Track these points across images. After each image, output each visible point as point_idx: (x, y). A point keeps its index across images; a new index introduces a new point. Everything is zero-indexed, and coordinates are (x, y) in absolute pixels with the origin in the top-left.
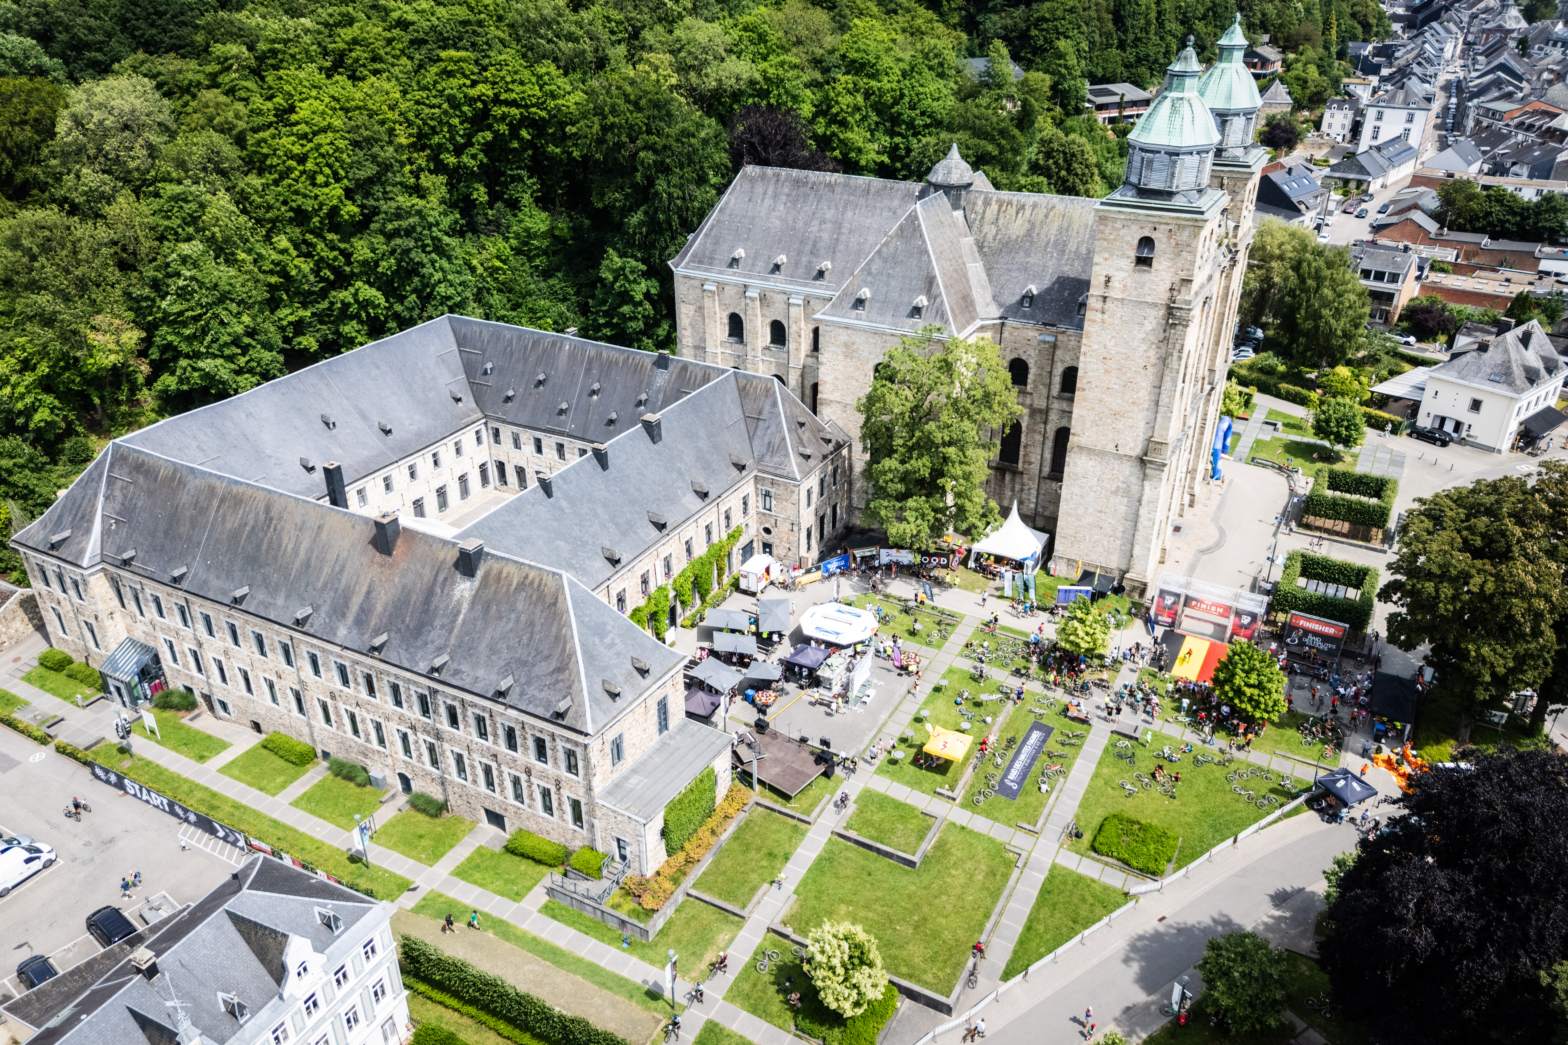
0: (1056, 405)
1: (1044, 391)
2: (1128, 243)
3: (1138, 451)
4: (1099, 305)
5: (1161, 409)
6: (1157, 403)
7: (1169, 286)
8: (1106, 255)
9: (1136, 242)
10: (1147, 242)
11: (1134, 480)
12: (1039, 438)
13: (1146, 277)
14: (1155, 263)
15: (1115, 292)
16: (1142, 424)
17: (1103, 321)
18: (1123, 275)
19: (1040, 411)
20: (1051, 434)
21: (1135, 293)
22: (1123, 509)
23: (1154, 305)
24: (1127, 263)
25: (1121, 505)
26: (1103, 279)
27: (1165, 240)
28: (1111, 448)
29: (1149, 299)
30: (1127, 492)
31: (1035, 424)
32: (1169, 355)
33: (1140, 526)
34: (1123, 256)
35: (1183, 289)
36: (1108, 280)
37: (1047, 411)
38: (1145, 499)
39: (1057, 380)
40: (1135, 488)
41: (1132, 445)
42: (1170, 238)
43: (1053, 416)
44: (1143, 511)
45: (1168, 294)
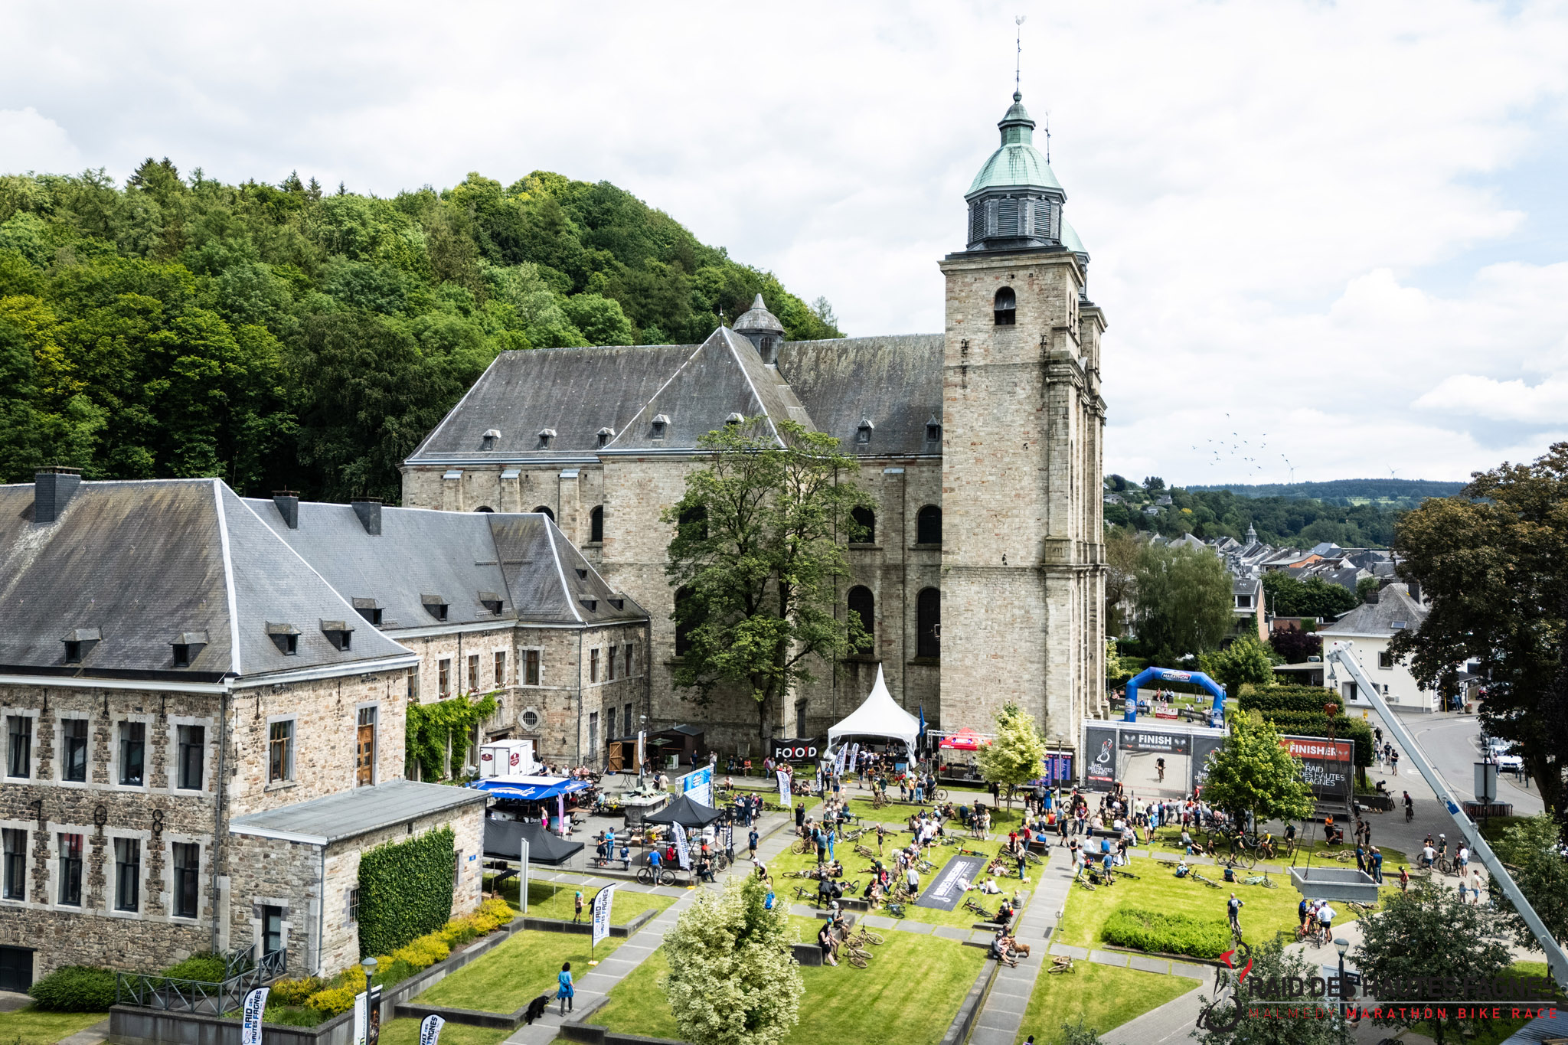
0: (914, 560)
1: (898, 539)
2: (983, 298)
3: (1031, 561)
4: (957, 379)
5: (1054, 496)
6: (1047, 491)
7: (1039, 340)
8: (960, 317)
9: (992, 295)
10: (1005, 294)
11: (1033, 601)
12: (897, 604)
13: (1011, 334)
14: (1018, 318)
15: (976, 359)
16: (1032, 522)
17: (965, 397)
18: (982, 336)
19: (896, 567)
20: (912, 600)
21: (999, 356)
22: (1024, 646)
23: (1024, 366)
24: (987, 323)
25: (1022, 643)
26: (958, 346)
27: (1026, 287)
28: (996, 561)
29: (1018, 360)
30: (1027, 618)
31: (892, 585)
32: (1052, 423)
33: (1051, 666)
34: (980, 314)
35: (1057, 341)
36: (966, 345)
37: (903, 567)
38: (1051, 623)
39: (912, 525)
40: (1037, 613)
41: (1022, 553)
42: (1031, 284)
43: (912, 575)
44: (1051, 643)
45: (1039, 351)
